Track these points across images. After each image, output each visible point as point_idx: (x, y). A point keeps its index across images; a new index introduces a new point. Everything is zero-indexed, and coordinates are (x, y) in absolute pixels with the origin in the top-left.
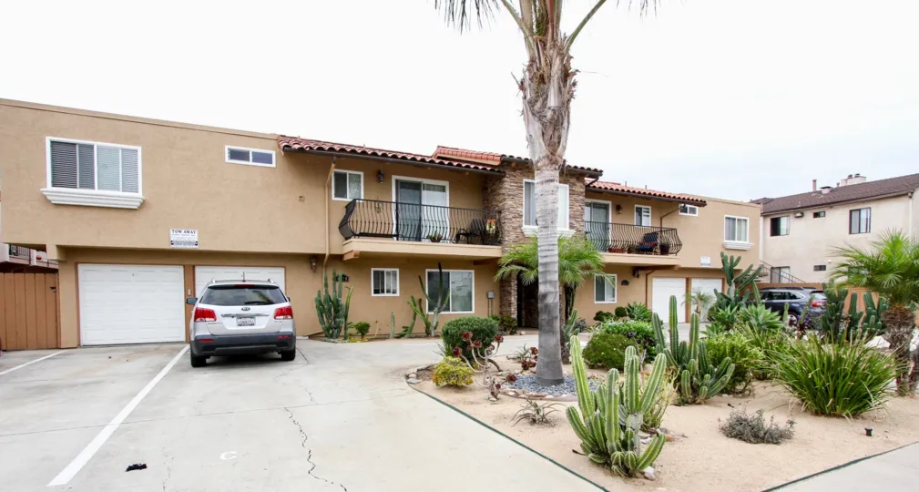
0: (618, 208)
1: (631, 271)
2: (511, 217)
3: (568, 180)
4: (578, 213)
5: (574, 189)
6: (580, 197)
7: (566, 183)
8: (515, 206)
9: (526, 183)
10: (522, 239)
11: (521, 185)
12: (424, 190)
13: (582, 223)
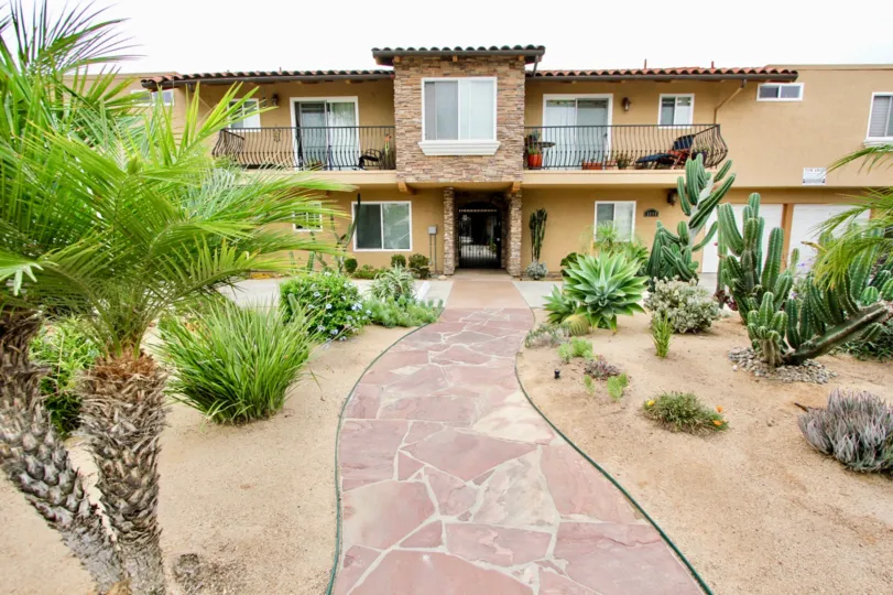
0: (624, 103)
1: (666, 196)
2: (403, 131)
3: (495, 71)
4: (512, 116)
5: (504, 81)
6: (516, 93)
7: (491, 75)
8: (409, 116)
9: (426, 83)
10: (420, 158)
11: (418, 87)
12: (329, 110)
13: (519, 130)
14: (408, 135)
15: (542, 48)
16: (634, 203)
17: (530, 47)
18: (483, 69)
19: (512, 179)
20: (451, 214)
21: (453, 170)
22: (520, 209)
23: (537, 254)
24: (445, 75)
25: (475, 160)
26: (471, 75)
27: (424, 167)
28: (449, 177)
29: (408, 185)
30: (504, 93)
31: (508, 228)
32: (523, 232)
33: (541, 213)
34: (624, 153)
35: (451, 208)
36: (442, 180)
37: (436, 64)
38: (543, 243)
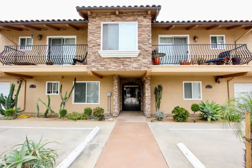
0: (195, 38)
1: (214, 79)
2: (91, 46)
3: (137, 19)
4: (146, 39)
5: (141, 24)
6: (147, 29)
7: (135, 21)
8: (94, 39)
9: (104, 25)
10: (99, 59)
11: (99, 26)
12: (63, 42)
13: (149, 46)
14: (93, 48)
15: (159, 6)
16: (201, 82)
17: (154, 6)
18: (131, 18)
19: (146, 69)
20: (117, 87)
21: (116, 65)
22: (150, 85)
23: (158, 106)
24: (113, 21)
25: (127, 60)
26: (125, 21)
27: (101, 63)
28: (114, 68)
29: (93, 72)
30: (141, 29)
31: (144, 94)
32: (151, 96)
33: (160, 87)
34: (200, 57)
35: (117, 84)
36: (110, 70)
37: (109, 16)
38: (161, 101)
